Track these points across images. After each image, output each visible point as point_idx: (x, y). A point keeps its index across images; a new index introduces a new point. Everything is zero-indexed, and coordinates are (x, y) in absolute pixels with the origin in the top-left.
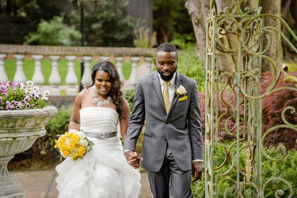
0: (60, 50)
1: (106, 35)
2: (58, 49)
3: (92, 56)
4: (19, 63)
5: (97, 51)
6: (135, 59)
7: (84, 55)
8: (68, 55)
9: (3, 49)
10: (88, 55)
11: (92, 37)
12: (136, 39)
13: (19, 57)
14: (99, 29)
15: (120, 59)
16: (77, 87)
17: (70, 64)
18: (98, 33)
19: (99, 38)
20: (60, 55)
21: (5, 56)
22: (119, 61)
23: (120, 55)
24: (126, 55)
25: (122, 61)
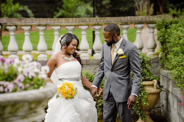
0: (74, 21)
1: (113, 9)
2: (73, 20)
3: (101, 25)
4: (41, 33)
5: (105, 21)
6: (139, 26)
7: (95, 25)
8: (81, 25)
9: (28, 22)
10: (98, 25)
11: (102, 11)
12: (137, 10)
13: (41, 28)
14: (108, 4)
15: (126, 26)
16: (90, 51)
17: (83, 33)
18: (107, 7)
19: (108, 11)
20: (75, 26)
21: (30, 27)
22: (125, 29)
23: (126, 23)
24: (131, 23)
25: (128, 28)
